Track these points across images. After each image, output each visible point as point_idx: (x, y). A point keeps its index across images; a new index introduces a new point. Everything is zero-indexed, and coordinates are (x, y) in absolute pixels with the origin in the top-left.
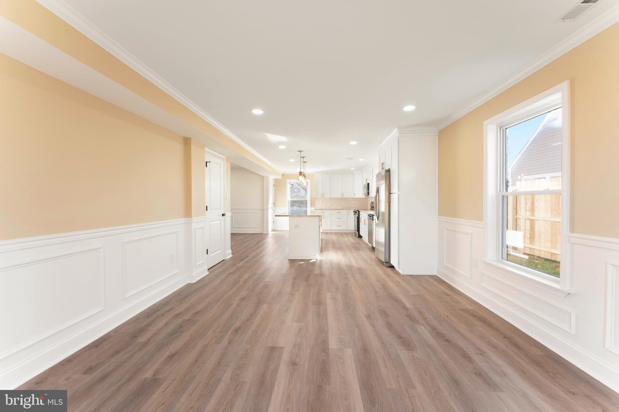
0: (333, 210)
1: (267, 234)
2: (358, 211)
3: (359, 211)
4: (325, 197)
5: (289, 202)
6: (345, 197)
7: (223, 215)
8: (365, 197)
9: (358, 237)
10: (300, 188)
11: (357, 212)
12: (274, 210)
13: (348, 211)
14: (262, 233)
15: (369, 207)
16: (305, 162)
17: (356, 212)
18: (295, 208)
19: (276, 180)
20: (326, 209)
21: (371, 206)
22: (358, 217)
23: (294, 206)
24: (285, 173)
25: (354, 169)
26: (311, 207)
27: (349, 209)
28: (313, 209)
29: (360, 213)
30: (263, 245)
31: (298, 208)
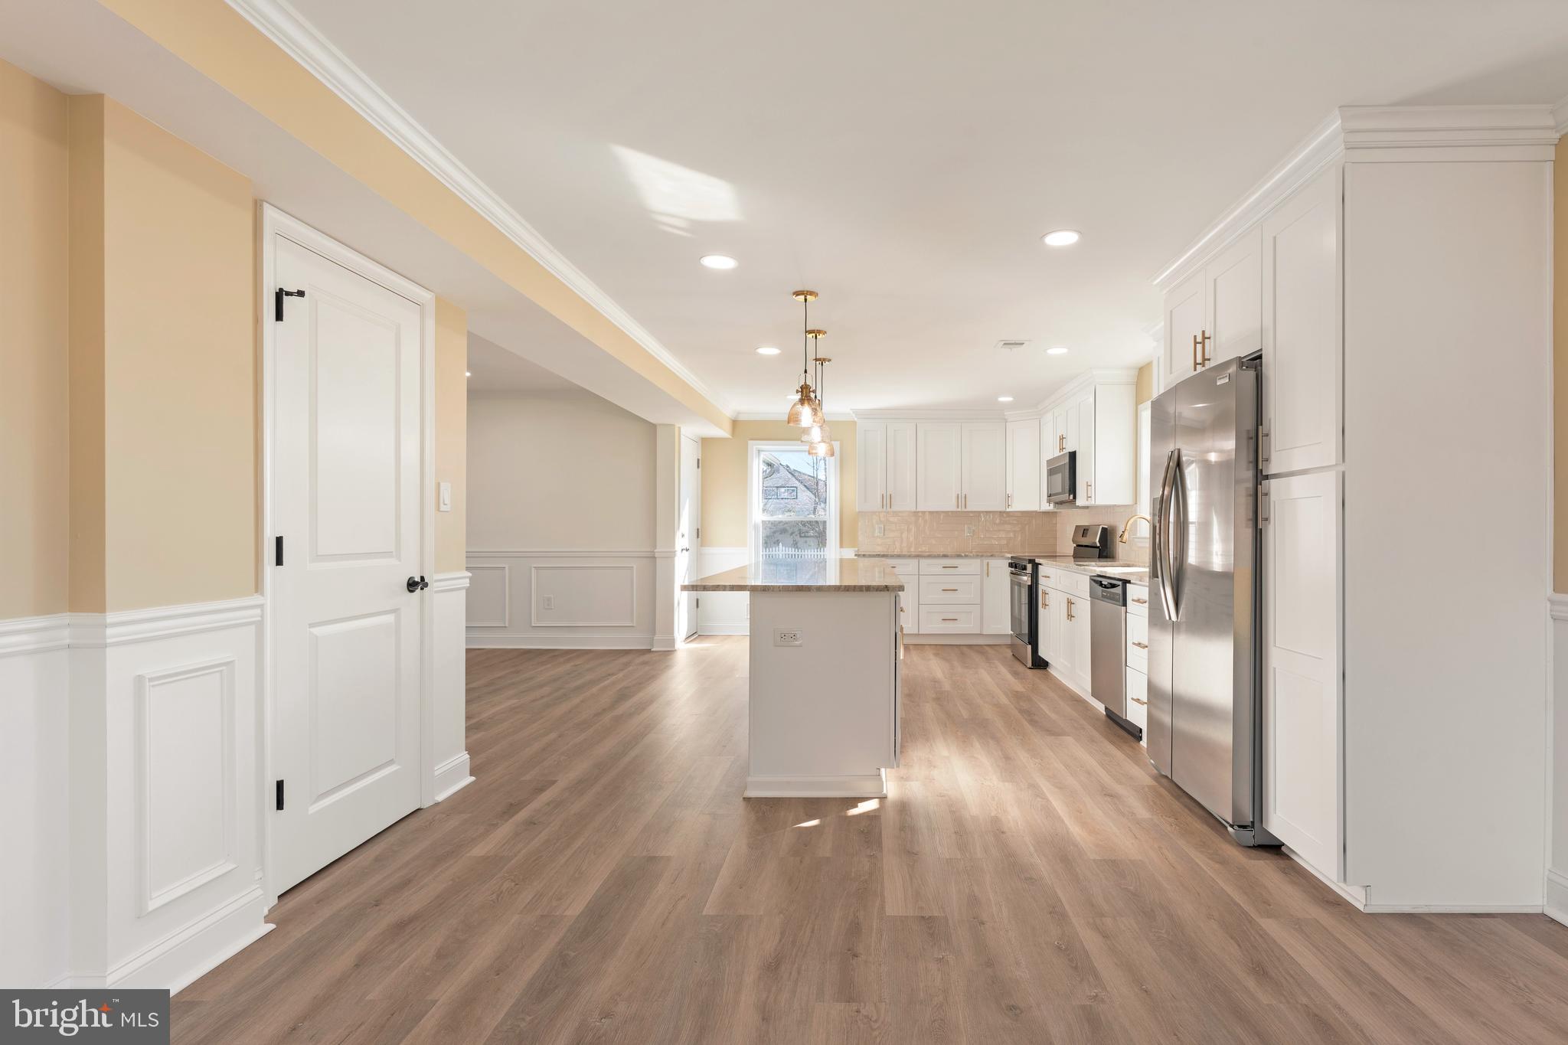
0: (930, 556)
1: (669, 653)
2: (1031, 561)
3: (1037, 561)
4: (894, 508)
5: (756, 527)
6: (972, 507)
7: (412, 585)
8: (1051, 507)
9: (1029, 664)
10: (797, 484)
11: (1029, 567)
12: (698, 560)
13: (985, 561)
14: (649, 651)
15: (1069, 548)
16: (822, 361)
17: (1025, 568)
18: (781, 551)
19: (705, 442)
20: (899, 556)
21: (1074, 541)
22: (1030, 588)
23: (777, 543)
24: (742, 418)
25: (1010, 399)
26: (841, 546)
27: (986, 553)
28: (849, 553)
29: (1042, 570)
30: (643, 706)
31: (791, 551)
